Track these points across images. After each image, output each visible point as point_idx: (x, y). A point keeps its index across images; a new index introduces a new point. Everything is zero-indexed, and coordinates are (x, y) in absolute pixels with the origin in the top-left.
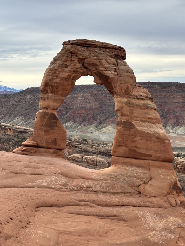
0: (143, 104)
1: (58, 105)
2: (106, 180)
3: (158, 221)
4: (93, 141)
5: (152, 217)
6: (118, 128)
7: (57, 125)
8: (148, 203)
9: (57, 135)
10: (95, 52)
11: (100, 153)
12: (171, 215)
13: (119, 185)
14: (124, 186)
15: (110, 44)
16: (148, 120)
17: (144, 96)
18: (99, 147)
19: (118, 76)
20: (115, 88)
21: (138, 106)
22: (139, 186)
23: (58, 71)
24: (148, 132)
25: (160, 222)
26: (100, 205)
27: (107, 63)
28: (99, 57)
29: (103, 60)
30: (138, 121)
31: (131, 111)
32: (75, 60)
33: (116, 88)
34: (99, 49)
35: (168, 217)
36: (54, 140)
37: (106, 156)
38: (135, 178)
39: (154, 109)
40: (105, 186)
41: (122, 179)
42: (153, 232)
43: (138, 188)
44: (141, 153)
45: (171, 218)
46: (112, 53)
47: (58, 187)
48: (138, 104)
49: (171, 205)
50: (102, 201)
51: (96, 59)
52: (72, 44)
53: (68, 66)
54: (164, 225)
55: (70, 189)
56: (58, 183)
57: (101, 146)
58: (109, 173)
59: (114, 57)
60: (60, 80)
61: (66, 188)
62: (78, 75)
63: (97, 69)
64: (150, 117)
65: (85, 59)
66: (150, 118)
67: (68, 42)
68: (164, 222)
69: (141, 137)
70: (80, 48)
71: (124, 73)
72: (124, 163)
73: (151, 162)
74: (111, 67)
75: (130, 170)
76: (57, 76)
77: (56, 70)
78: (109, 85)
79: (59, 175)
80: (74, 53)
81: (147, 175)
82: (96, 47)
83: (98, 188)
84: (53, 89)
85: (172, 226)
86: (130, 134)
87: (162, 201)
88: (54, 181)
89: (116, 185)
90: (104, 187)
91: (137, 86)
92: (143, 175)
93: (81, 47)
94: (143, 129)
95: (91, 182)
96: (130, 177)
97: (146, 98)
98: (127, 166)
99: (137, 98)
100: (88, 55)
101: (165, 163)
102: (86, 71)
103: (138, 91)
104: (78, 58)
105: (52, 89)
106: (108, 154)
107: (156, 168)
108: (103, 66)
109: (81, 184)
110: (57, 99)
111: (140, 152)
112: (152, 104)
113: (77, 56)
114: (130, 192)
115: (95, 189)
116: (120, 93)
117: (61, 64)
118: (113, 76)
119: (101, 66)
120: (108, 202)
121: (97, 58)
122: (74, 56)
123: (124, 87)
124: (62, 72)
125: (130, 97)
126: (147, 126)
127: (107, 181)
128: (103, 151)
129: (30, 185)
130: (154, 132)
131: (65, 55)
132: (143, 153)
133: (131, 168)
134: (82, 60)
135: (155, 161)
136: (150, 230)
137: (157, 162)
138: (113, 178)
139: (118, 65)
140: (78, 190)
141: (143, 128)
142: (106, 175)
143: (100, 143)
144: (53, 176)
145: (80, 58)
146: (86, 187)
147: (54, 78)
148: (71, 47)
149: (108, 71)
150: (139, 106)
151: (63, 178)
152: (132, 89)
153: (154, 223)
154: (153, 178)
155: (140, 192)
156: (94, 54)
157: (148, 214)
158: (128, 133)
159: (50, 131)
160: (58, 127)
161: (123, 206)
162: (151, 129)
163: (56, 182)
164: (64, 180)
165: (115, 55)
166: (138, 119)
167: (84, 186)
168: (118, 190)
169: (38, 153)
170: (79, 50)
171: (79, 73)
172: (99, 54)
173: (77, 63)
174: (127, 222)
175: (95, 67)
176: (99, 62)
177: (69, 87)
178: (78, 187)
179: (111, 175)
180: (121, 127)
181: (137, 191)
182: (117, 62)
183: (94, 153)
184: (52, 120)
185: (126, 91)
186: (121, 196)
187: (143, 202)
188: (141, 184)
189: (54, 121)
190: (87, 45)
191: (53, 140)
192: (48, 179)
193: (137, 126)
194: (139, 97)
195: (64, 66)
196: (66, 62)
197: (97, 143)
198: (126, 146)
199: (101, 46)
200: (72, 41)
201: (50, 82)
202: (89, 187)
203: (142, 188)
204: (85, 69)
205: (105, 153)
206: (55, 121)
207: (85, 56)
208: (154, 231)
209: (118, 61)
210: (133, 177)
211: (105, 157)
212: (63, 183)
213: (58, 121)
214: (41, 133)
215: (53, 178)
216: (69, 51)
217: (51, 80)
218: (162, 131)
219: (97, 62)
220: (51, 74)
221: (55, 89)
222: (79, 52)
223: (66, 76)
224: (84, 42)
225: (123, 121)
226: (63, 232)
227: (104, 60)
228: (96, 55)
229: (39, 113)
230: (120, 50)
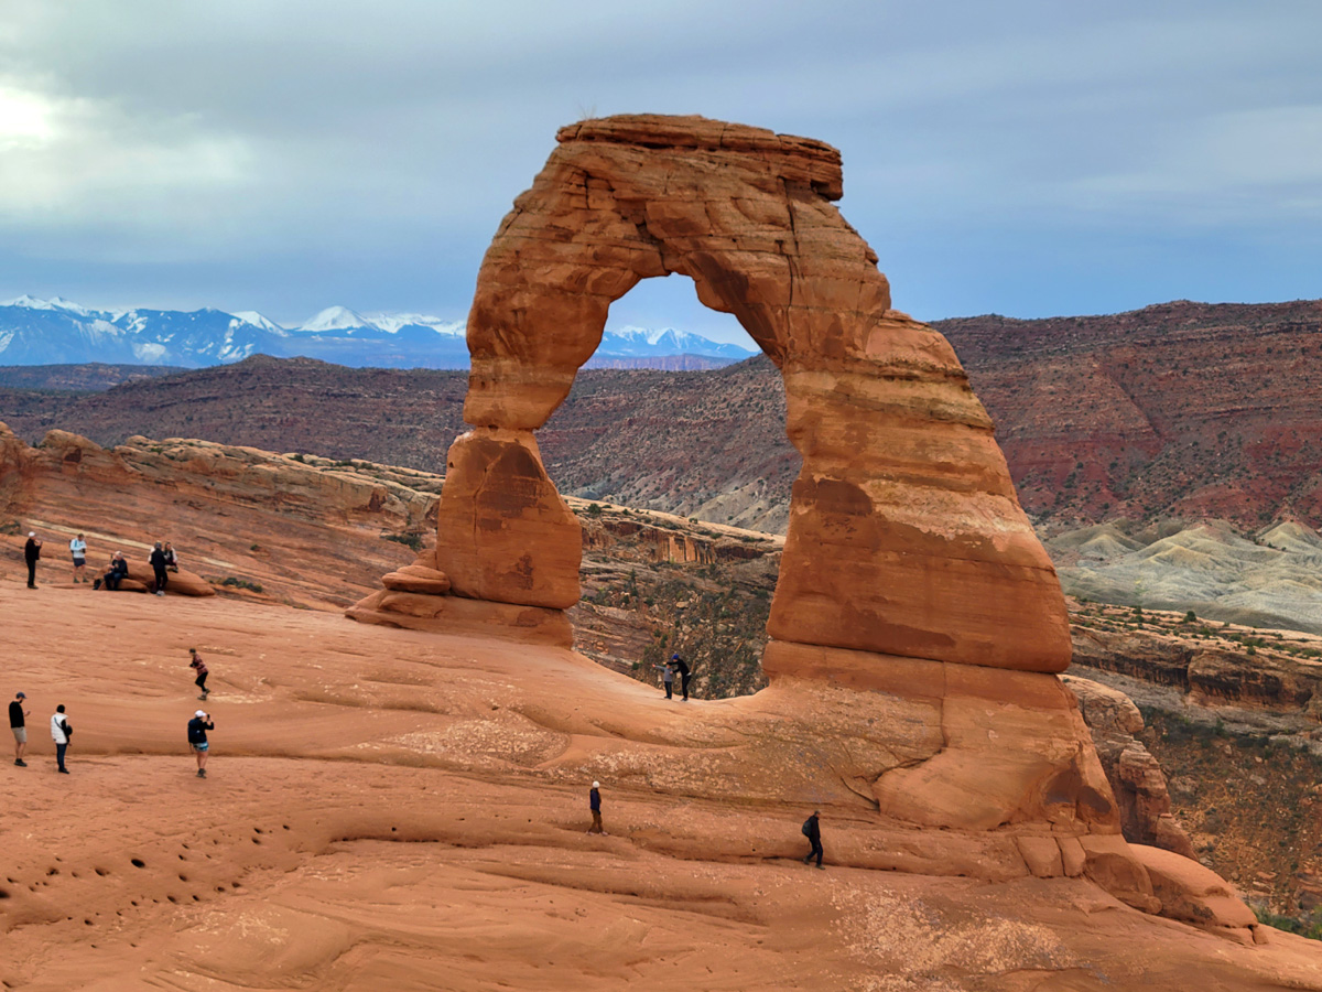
0: (911, 402)
1: (544, 407)
2: (722, 746)
3: (926, 935)
4: (1085, 600)
5: (902, 913)
6: (797, 514)
7: (536, 500)
8: (904, 852)
9: (533, 543)
10: (689, 169)
11: (1117, 664)
12: (1011, 915)
13: (778, 769)
14: (804, 775)
15: (762, 130)
16: (934, 474)
17: (915, 366)
18: (1113, 631)
19: (794, 272)
20: (780, 327)
21: (890, 411)
22: (880, 775)
23: (526, 256)
24: (934, 529)
25: (938, 938)
26: (666, 850)
27: (742, 218)
28: (703, 191)
29: (721, 205)
30: (888, 478)
31: (855, 433)
32: (605, 207)
33: (785, 330)
34: (704, 157)
35: (988, 920)
36: (522, 567)
37: (1147, 678)
38: (861, 742)
39: (970, 426)
40: (709, 771)
41: (798, 743)
42: (882, 976)
43: (875, 786)
44: (901, 628)
45: (1006, 925)
46: (769, 169)
47: (489, 765)
48: (888, 401)
49: (1029, 867)
50: (673, 834)
51: (691, 202)
52: (589, 137)
53: (573, 235)
54: (953, 953)
55: (545, 775)
56: (496, 747)
57: (1125, 626)
58: (742, 716)
59: (773, 187)
60: (535, 296)
61: (529, 774)
62: (620, 273)
63: (697, 246)
64: (946, 461)
65: (647, 199)
66: (948, 468)
67: (574, 130)
68: (955, 940)
69: (898, 552)
70: (622, 153)
71: (819, 262)
72: (823, 674)
73: (953, 671)
74: (760, 234)
75: (846, 702)
76: (523, 281)
77: (517, 252)
78: (755, 314)
79: (513, 716)
80: (598, 178)
81: (928, 731)
82: (694, 147)
83: (676, 779)
84: (513, 338)
85: (996, 960)
86: (850, 538)
87: (978, 847)
88: (480, 740)
89: (769, 769)
90: (706, 775)
91: (888, 319)
92: (904, 727)
93: (626, 150)
94: (908, 517)
95: (649, 750)
96: (837, 736)
97: (928, 375)
98: (835, 684)
99: (886, 374)
100: (654, 182)
101: (1019, 678)
102: (658, 256)
103: (892, 343)
104: (618, 200)
105: (509, 337)
106: (1161, 670)
107: (975, 698)
108: (724, 230)
109: (598, 757)
110: (536, 383)
111: (897, 622)
112: (967, 402)
113: (612, 190)
114: (831, 801)
115: (661, 783)
116: (803, 353)
117: (541, 229)
118: (767, 276)
119: (712, 232)
120: (706, 838)
121: (695, 193)
122: (598, 191)
123: (820, 323)
124: (545, 261)
125: (848, 367)
126: (929, 504)
127: (724, 750)
128: (1133, 652)
129: (364, 749)
130: (961, 532)
131: (560, 185)
132: (912, 629)
133: (847, 696)
134: (634, 209)
135: (971, 664)
136: (869, 967)
137: (983, 671)
138: (757, 735)
139: (792, 223)
140: (580, 784)
141: (909, 512)
142: (727, 721)
143: (1120, 612)
144: (484, 718)
145: (624, 196)
146: (621, 770)
147: (509, 290)
148: (581, 150)
149: (746, 254)
150: (894, 412)
151: (528, 731)
152: (859, 330)
153: (903, 939)
154: (950, 744)
155: (877, 804)
156: (681, 177)
157: (885, 901)
158: (842, 534)
159: (504, 526)
160: (542, 508)
161: (774, 861)
162: (946, 517)
163: (486, 744)
164: (526, 737)
165: (779, 177)
166: (891, 471)
167: (609, 767)
168: (770, 789)
169: (447, 621)
170: (616, 164)
171: (621, 264)
172: (705, 178)
173: (610, 220)
174: (764, 925)
175: (689, 234)
176: (707, 211)
177: (583, 326)
178: (583, 769)
179: (748, 721)
180: (812, 507)
181: (865, 798)
182: (791, 210)
183: (1087, 661)
184: (514, 477)
185: (826, 339)
186: (778, 815)
187: (879, 849)
188: (890, 769)
189: (522, 481)
190: (657, 140)
191: (517, 565)
192: (456, 730)
193: (881, 503)
194: (896, 369)
195: (553, 235)
196: (560, 216)
197: (1106, 611)
198: (831, 594)
199: (716, 141)
200: (587, 125)
201: (496, 309)
202: (635, 774)
203: (889, 783)
204: (649, 247)
205: (1143, 664)
206: (527, 481)
207: (645, 187)
208: (891, 975)
209: (797, 204)
210: (854, 735)
211: (1143, 681)
212: (517, 750)
213: (542, 479)
214: (468, 535)
215: (480, 727)
216: (573, 170)
217: (497, 299)
218: (1004, 529)
219: (694, 212)
220: (497, 271)
221: (522, 338)
222: (616, 173)
223: (561, 281)
224: (641, 125)
225: (817, 478)
226: (387, 938)
227: (729, 204)
228: (694, 181)
229: (459, 444)
230: (810, 156)
